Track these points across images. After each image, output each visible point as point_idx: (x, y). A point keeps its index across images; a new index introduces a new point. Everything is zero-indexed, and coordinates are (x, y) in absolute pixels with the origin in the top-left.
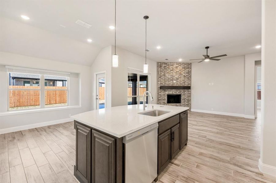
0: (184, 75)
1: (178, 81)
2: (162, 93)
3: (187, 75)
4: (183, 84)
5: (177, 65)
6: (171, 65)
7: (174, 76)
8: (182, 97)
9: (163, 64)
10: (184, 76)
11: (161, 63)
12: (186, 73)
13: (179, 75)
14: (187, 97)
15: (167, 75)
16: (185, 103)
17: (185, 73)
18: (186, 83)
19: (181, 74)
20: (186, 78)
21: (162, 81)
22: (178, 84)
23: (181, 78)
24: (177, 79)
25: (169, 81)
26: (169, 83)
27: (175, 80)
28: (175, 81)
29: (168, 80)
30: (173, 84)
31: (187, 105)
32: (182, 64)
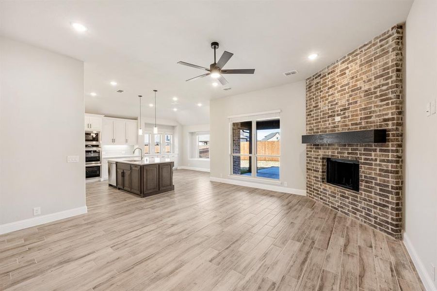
0: (367, 88)
1: (347, 115)
2: (313, 154)
3: (379, 86)
4: (363, 124)
5: (344, 66)
6: (329, 74)
7: (337, 104)
8: (363, 170)
9: (313, 79)
10: (368, 93)
11: (310, 78)
12: (376, 78)
13: (351, 96)
14: (380, 175)
15: (321, 105)
16: (373, 195)
17: (370, 80)
18: (373, 119)
19: (358, 89)
20: (376, 97)
21: (313, 124)
22: (346, 125)
23: (356, 102)
24: (345, 109)
25: (326, 121)
26: (325, 125)
27: (338, 115)
28: (338, 119)
29: (323, 118)
30: (334, 127)
31: (380, 205)
32: (358, 52)
